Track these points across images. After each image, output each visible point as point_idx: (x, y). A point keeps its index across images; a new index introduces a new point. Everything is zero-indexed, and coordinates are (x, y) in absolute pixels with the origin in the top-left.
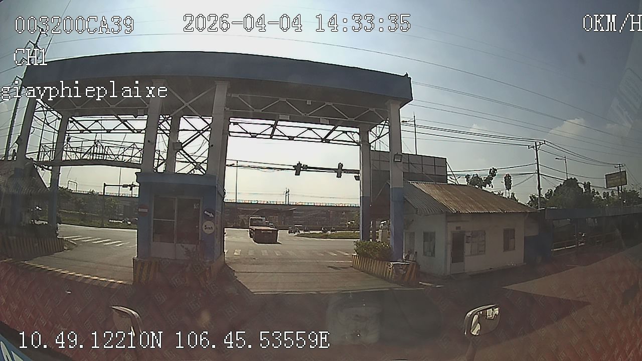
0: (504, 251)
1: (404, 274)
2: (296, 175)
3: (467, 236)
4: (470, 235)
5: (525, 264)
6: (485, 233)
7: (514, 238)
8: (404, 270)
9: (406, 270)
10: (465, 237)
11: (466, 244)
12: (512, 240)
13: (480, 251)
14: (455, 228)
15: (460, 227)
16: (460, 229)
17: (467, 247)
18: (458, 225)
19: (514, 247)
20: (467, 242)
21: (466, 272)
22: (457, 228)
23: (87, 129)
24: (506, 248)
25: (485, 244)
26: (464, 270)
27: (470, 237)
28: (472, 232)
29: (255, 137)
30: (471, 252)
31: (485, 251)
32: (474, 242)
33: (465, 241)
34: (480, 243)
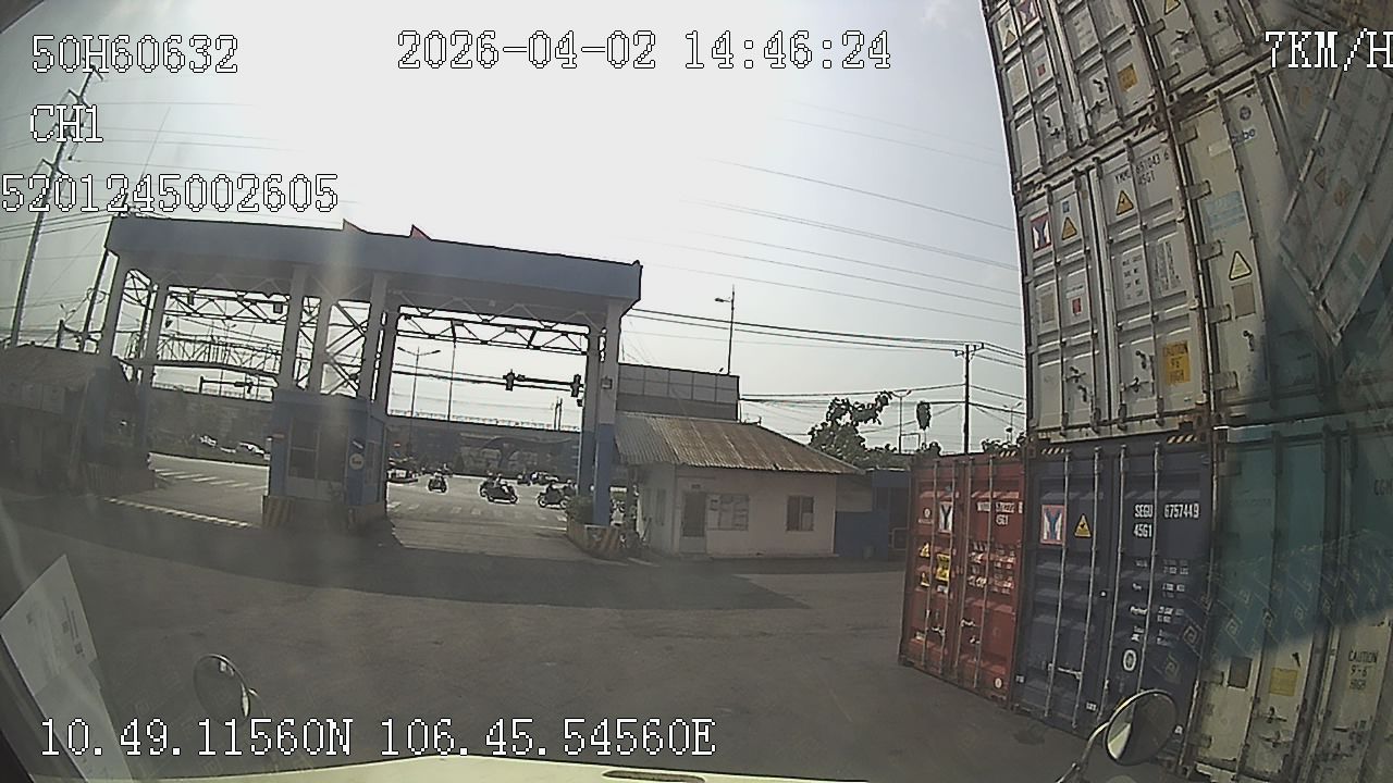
0: (788, 529)
1: (599, 542)
2: (507, 389)
3: (711, 500)
5: (837, 555)
6: (749, 499)
7: (812, 512)
8: (600, 536)
9: (601, 536)
10: (708, 501)
11: (710, 511)
12: (805, 514)
13: (738, 525)
14: (690, 486)
15: (699, 486)
16: (699, 488)
17: (712, 518)
18: (695, 482)
19: (812, 525)
20: (711, 509)
21: (708, 552)
22: (693, 486)
23: (195, 312)
24: (793, 524)
25: (747, 516)
26: (705, 549)
27: (716, 501)
28: (722, 495)
30: (719, 524)
31: (747, 526)
32: (724, 510)
33: (708, 506)
34: (738, 513)
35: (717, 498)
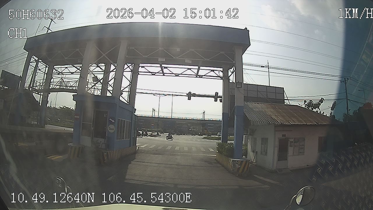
3: (290, 142)
4: (293, 141)
6: (305, 140)
11: (290, 147)
13: (300, 153)
14: (282, 136)
15: (285, 135)
16: (285, 136)
17: (290, 150)
18: (284, 133)
20: (290, 146)
21: (288, 168)
22: (283, 136)
25: (304, 148)
26: (287, 166)
27: (293, 142)
28: (295, 139)
29: (154, 75)
30: (293, 153)
31: (304, 152)
32: (295, 146)
33: (289, 145)
34: (301, 147)
35: (292, 140)
